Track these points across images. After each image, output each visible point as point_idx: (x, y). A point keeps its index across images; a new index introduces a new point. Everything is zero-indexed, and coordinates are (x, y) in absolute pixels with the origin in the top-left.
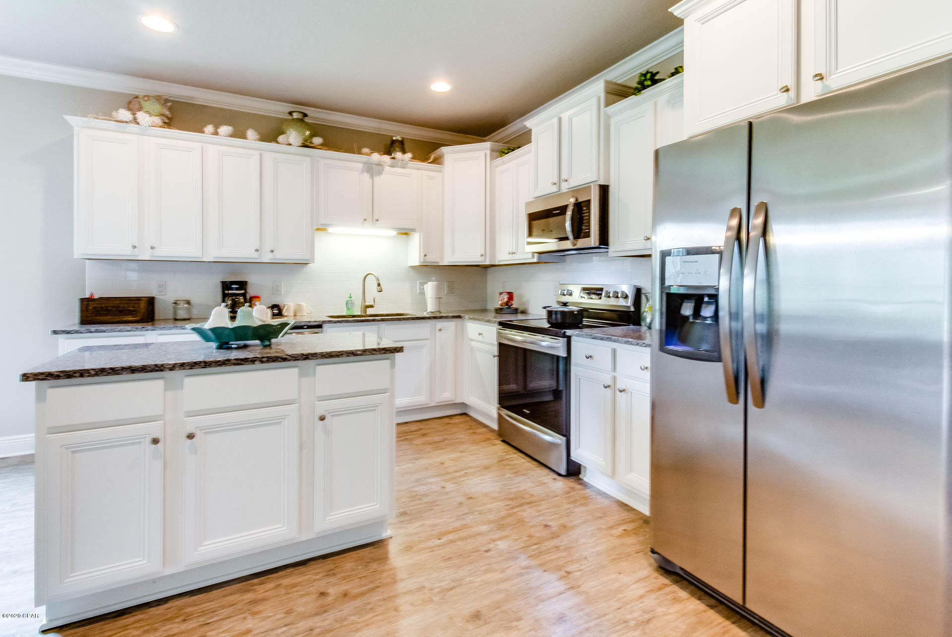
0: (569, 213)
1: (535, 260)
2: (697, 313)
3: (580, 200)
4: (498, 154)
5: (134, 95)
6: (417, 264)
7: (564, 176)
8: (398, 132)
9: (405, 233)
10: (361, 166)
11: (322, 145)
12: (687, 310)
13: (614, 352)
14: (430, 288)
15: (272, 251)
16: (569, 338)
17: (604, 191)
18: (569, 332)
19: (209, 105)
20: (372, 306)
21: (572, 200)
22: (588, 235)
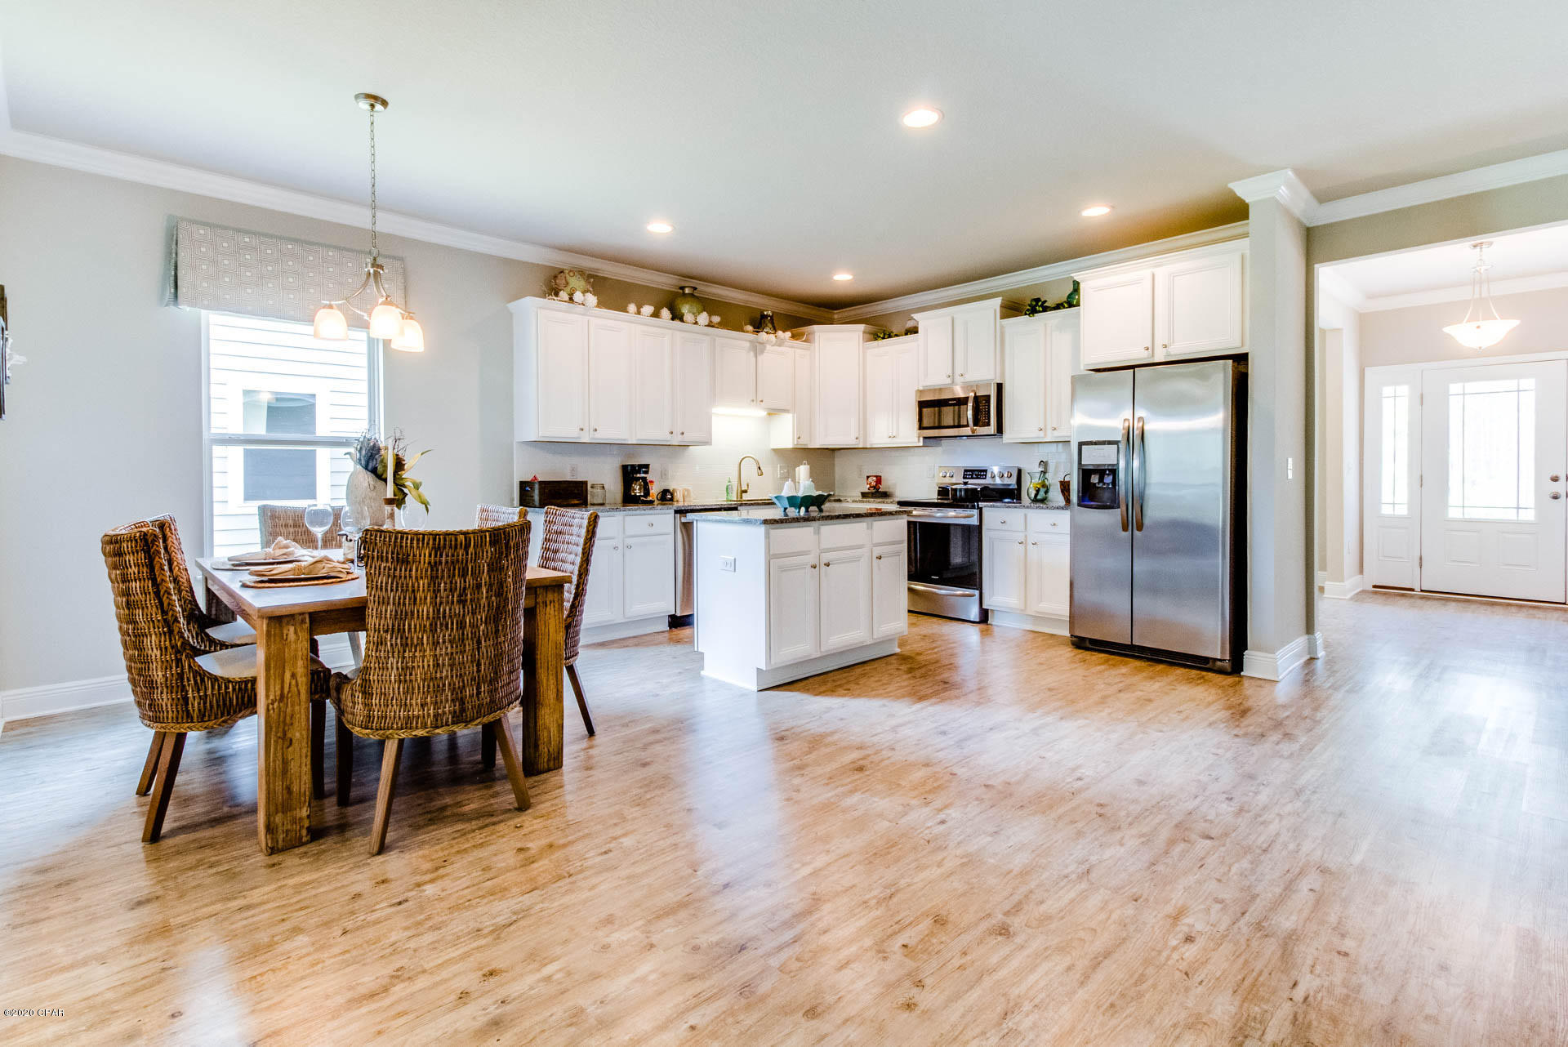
0: (970, 405)
1: (921, 444)
2: (1101, 480)
3: (977, 395)
4: (872, 336)
5: (560, 269)
6: (790, 445)
7: (958, 371)
8: (769, 306)
9: (773, 412)
10: (748, 344)
11: (719, 324)
12: (1095, 479)
13: (1026, 516)
14: (803, 471)
15: (683, 434)
16: (981, 510)
17: (1000, 387)
18: (981, 504)
19: (610, 277)
20: (746, 492)
21: (972, 394)
22: (988, 424)
